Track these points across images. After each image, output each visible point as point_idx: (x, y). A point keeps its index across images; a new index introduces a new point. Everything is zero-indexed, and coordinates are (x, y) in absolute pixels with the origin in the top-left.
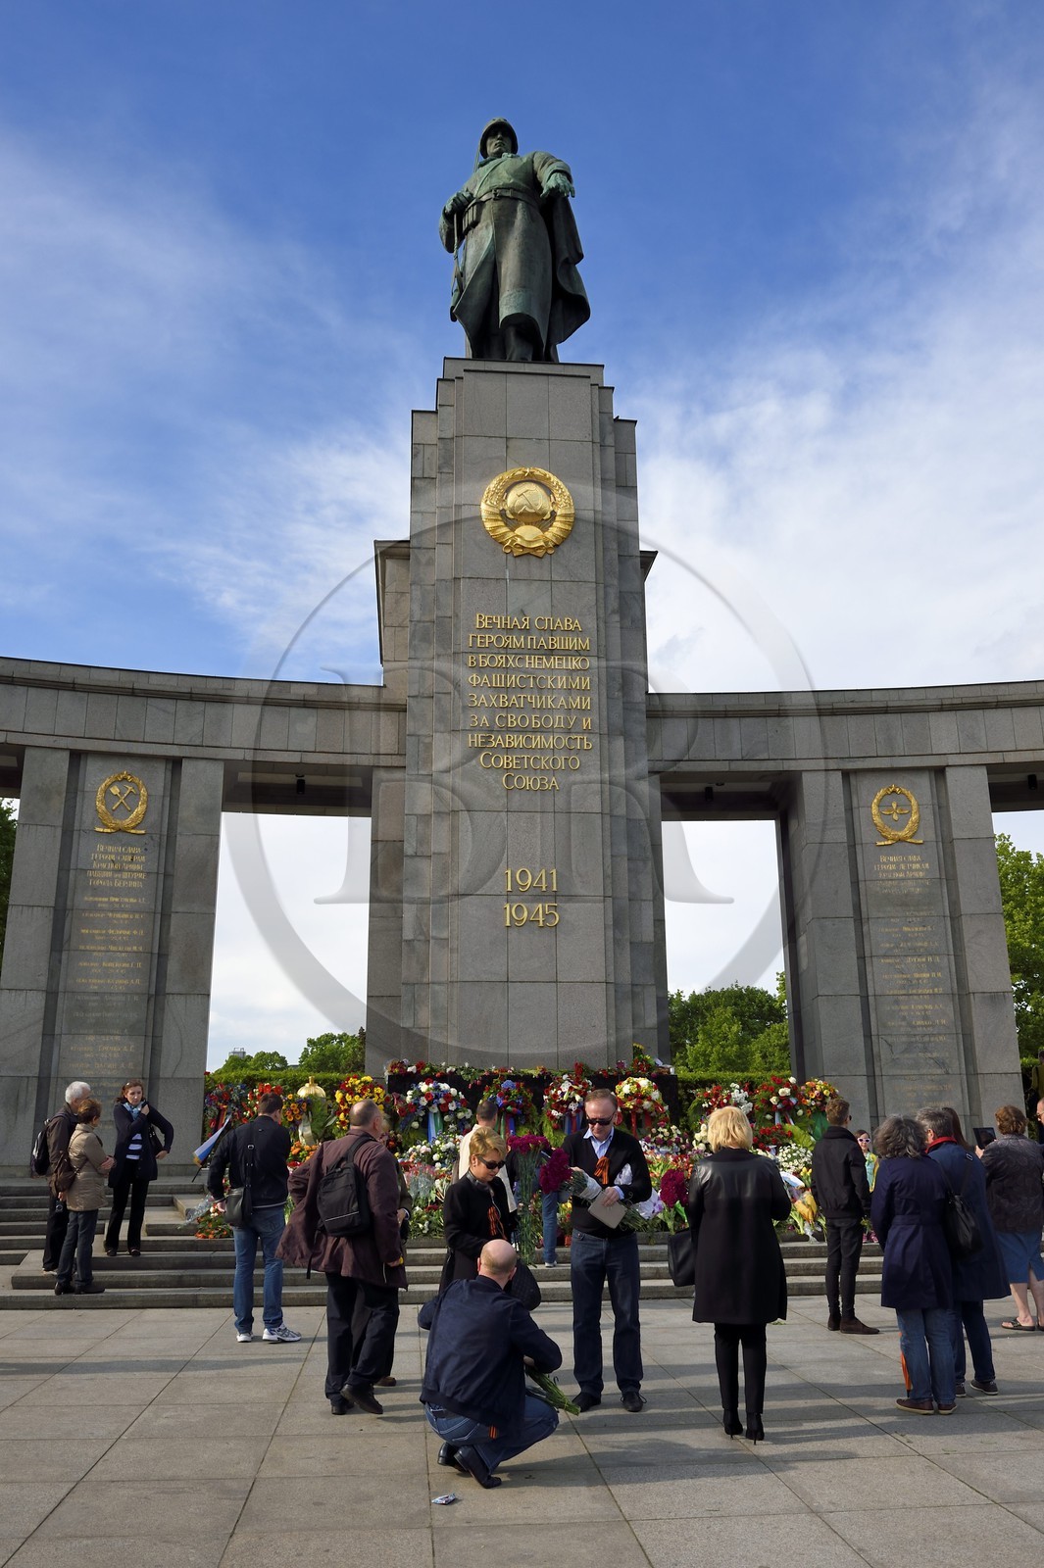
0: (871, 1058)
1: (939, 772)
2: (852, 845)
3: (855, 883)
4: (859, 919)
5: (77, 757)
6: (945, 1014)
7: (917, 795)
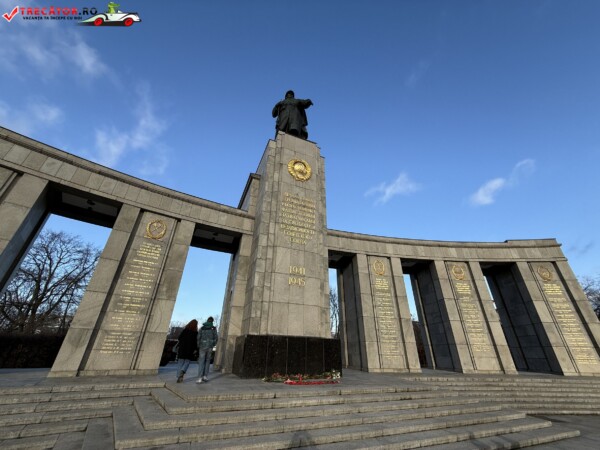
1: (389, 258)
2: (369, 274)
3: (370, 285)
4: (372, 295)
5: (143, 211)
7: (384, 263)
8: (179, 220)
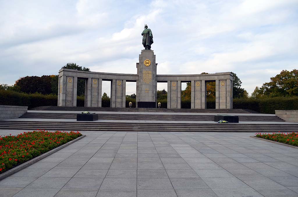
0: (171, 101)
1: (177, 81)
2: (171, 86)
3: (171, 89)
4: (171, 91)
5: (116, 80)
6: (176, 98)
7: (176, 83)
8: (123, 80)
